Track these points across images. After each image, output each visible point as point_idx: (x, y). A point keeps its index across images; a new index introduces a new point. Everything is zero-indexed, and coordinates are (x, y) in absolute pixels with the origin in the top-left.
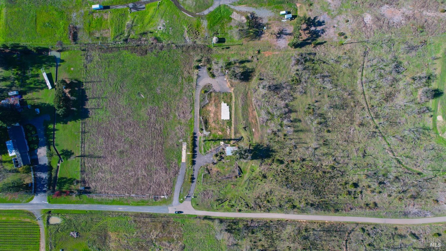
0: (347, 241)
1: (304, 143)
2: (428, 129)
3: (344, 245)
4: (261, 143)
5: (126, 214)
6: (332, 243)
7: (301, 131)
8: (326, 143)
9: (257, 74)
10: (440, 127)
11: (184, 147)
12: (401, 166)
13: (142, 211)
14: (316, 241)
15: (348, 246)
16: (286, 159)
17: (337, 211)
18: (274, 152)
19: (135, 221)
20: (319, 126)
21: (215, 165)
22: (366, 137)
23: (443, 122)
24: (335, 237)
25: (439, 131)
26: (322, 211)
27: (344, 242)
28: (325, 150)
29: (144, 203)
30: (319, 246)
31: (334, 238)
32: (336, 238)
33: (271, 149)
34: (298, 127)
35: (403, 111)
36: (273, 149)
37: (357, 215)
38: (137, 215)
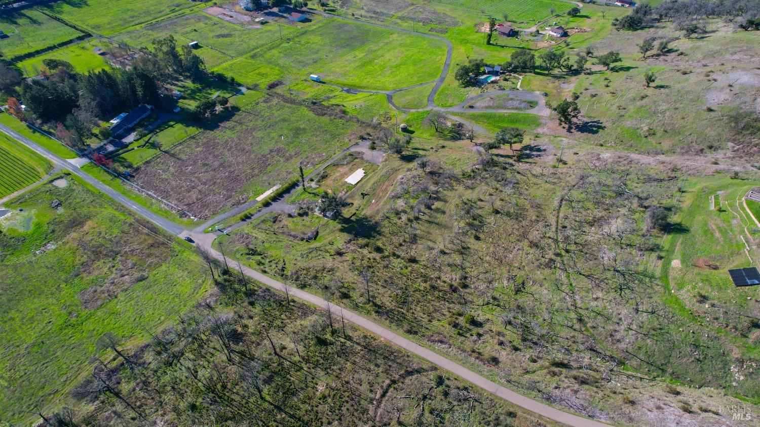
0: (394, 382)
1: (430, 240)
2: (652, 277)
3: (382, 387)
4: (371, 217)
5: (131, 215)
6: (363, 376)
7: (437, 224)
8: (464, 250)
10: (674, 279)
11: (275, 188)
12: (583, 329)
13: (151, 220)
14: (336, 356)
15: (389, 394)
16: (389, 249)
17: (409, 332)
18: (380, 234)
19: (131, 225)
20: (467, 228)
21: (290, 219)
22: (537, 263)
23: (681, 270)
24: (377, 365)
25: (672, 285)
26: (387, 322)
27: (388, 382)
28: (457, 259)
30: (335, 368)
31: (372, 367)
32: (376, 368)
33: (377, 229)
34: (436, 218)
35: (614, 242)
36: (382, 230)
37: (446, 355)
38: (141, 221)
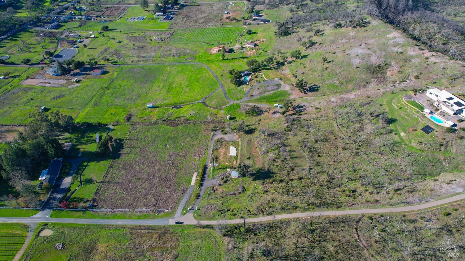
0: (356, 229)
1: (299, 166)
2: (398, 143)
3: (354, 233)
4: (262, 168)
5: (124, 227)
6: (342, 234)
7: (296, 157)
8: (318, 164)
9: (259, 129)
10: (406, 140)
11: (195, 174)
12: (390, 173)
13: (141, 224)
14: (323, 233)
15: (360, 234)
16: (285, 179)
17: (339, 207)
18: (274, 174)
19: (131, 233)
20: (311, 153)
21: (221, 186)
22: (352, 156)
23: (406, 136)
24: (343, 227)
25: (407, 143)
26: (325, 208)
27: (354, 230)
28: (319, 169)
29: (147, 216)
30: (328, 238)
31: (342, 228)
32: (344, 228)
33: (271, 172)
34: (293, 155)
35: (374, 135)
36: (274, 171)
37: (360, 208)
38: (135, 228)
